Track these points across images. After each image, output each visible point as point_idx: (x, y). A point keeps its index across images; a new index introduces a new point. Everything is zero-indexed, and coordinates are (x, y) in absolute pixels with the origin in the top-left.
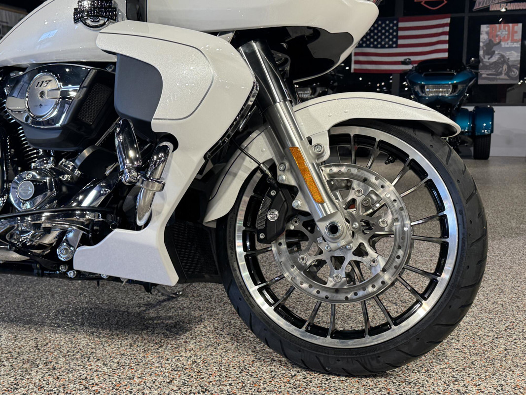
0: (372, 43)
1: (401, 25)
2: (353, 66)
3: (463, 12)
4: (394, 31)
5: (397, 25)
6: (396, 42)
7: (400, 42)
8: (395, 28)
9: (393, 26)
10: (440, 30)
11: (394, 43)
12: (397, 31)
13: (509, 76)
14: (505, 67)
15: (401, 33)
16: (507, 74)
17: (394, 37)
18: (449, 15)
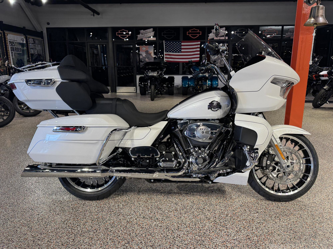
0: (172, 50)
1: (182, 44)
2: (165, 59)
3: (205, 40)
4: (180, 46)
5: (181, 44)
6: (181, 51)
7: (182, 50)
8: (180, 45)
9: (179, 44)
10: (196, 46)
11: (180, 51)
12: (181, 46)
13: (220, 64)
14: (219, 61)
15: (182, 47)
16: (220, 63)
17: (180, 48)
18: (200, 41)
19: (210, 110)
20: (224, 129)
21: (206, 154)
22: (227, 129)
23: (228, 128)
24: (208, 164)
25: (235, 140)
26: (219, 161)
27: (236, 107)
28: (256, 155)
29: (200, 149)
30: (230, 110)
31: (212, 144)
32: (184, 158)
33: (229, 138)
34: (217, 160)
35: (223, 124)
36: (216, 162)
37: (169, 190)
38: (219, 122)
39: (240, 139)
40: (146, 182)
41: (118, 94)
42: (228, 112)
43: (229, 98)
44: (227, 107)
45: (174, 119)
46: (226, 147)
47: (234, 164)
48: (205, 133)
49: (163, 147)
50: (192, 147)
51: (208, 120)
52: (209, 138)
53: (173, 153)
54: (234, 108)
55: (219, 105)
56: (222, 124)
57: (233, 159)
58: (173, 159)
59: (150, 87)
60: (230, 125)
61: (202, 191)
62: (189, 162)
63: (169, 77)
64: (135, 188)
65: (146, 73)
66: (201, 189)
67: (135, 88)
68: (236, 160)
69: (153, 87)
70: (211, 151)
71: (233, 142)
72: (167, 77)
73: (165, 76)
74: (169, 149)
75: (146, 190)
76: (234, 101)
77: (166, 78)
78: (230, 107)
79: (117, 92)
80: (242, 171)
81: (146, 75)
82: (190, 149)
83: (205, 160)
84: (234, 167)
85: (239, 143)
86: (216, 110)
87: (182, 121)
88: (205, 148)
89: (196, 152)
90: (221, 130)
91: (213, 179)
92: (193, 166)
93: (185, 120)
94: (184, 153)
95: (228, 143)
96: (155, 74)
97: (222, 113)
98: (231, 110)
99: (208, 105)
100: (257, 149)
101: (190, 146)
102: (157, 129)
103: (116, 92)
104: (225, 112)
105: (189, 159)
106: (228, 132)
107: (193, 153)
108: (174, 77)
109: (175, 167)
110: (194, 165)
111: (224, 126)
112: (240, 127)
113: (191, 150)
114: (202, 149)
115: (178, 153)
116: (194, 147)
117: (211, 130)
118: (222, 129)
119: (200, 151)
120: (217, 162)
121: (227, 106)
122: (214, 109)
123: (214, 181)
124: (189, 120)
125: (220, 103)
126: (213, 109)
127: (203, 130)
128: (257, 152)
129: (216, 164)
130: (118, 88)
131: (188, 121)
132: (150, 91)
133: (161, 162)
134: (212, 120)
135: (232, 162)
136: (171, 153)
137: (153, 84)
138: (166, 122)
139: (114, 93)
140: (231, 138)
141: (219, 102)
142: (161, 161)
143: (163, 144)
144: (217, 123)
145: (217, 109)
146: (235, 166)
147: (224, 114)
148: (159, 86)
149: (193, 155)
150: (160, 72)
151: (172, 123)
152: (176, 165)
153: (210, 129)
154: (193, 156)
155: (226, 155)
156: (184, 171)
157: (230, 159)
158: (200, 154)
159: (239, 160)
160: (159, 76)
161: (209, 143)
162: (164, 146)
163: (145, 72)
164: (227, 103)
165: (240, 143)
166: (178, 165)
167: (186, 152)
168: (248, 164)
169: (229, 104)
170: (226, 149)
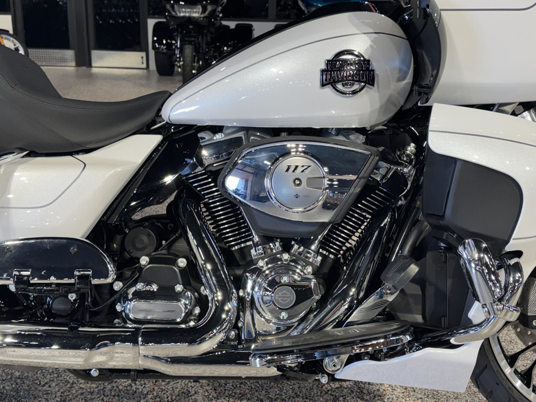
19: (329, 90)
20: (383, 171)
21: (310, 269)
22: (396, 172)
23: (400, 164)
24: (316, 309)
25: (428, 216)
26: (362, 294)
27: (436, 78)
28: (511, 279)
29: (287, 248)
30: (411, 91)
31: (335, 226)
32: (221, 285)
33: (401, 206)
34: (353, 290)
35: (381, 149)
36: (348, 300)
37: (176, 391)
38: (366, 143)
39: (448, 212)
40: (72, 378)
41: (94, 70)
42: (402, 102)
43: (407, 42)
44: (401, 79)
45: (188, 127)
46: (389, 240)
47: (420, 307)
48: (308, 185)
49: (145, 239)
50: (256, 239)
51: (321, 133)
52: (321, 203)
53: (182, 262)
54: (427, 81)
55: (368, 69)
56: (375, 149)
57: (416, 290)
58: (179, 288)
59: (182, 50)
60: (408, 156)
61: (298, 396)
62: (241, 300)
63: (237, 26)
64: (53, 384)
65: (171, 9)
66: (293, 389)
67: (144, 54)
68: (427, 294)
69: (189, 50)
70: (333, 253)
71: (415, 222)
72: (232, 24)
73: (224, 23)
74: (169, 246)
75: (92, 393)
76: (426, 57)
77: (229, 27)
78: (409, 79)
79: (94, 65)
80: (453, 341)
81: (173, 17)
82: (250, 247)
83: (302, 293)
84: (419, 318)
85: (440, 228)
86: (354, 93)
87: (219, 137)
88: (305, 242)
89: (274, 259)
90: (372, 172)
91: (334, 369)
92: (257, 316)
93: (229, 131)
94: (222, 265)
95: (399, 224)
96: (196, 13)
97: (377, 105)
98: (416, 88)
99: (323, 71)
100: (519, 254)
101: (249, 237)
102: (112, 164)
103: (90, 65)
104: (390, 101)
105: (244, 288)
106: (398, 180)
107: (261, 263)
108: (251, 26)
109: (185, 321)
110: (259, 313)
111: (384, 157)
112: (451, 161)
113: (253, 251)
114: (296, 247)
115: (201, 262)
116: (267, 239)
117: (331, 172)
118: (377, 168)
119: (286, 256)
120: (352, 301)
121: (397, 75)
122: (343, 85)
123: (337, 377)
124: (248, 130)
125: (368, 61)
126: (339, 86)
127: (300, 169)
128: (518, 268)
129: (350, 310)
130: (95, 54)
131: (241, 134)
132: (180, 61)
133: (131, 300)
134: (339, 131)
135: (411, 300)
136: (174, 262)
137: (190, 43)
138: (156, 139)
139: (85, 68)
140: (410, 206)
141: (367, 58)
142: (130, 296)
143: (145, 227)
144: (357, 145)
145: (356, 87)
146: (424, 318)
147: (384, 108)
148: (210, 50)
149: (258, 272)
150: (210, 8)
151: (178, 141)
152: (189, 314)
153: (326, 169)
154: (258, 277)
155: (390, 275)
156: (220, 337)
157: (402, 291)
158: (287, 269)
159: (440, 295)
160: (209, 18)
161: (323, 225)
162: (149, 235)
163: (168, 7)
164: (397, 63)
165: (446, 229)
166: (197, 311)
167: (237, 256)
168: (476, 313)
169: (405, 68)
170: (391, 245)
